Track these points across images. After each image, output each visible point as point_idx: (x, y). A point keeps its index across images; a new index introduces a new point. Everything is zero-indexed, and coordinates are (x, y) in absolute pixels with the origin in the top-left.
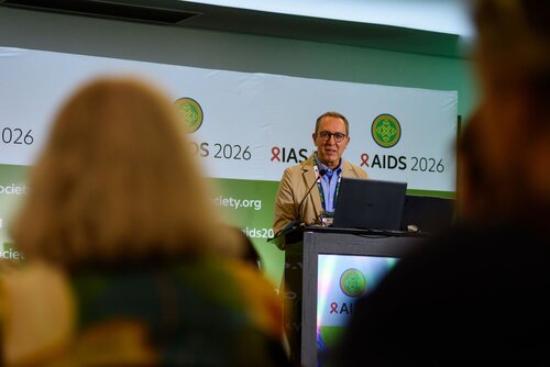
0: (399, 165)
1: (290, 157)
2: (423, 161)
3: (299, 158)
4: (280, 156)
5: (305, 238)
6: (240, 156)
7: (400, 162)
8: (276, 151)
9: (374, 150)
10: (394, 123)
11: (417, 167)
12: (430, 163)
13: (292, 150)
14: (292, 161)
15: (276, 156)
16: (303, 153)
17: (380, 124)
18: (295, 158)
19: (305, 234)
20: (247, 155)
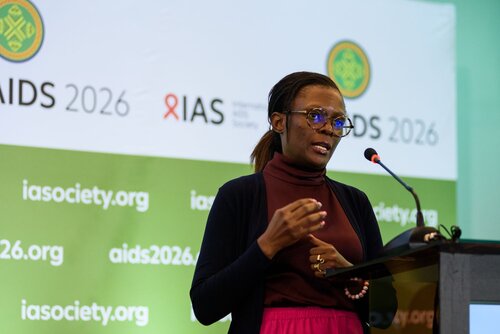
1: (195, 114)
3: (211, 115)
4: (179, 110)
6: (111, 108)
8: (171, 101)
12: (417, 128)
13: (199, 101)
14: (199, 119)
15: (171, 110)
16: (217, 106)
17: (339, 57)
18: (203, 114)
20: (122, 108)
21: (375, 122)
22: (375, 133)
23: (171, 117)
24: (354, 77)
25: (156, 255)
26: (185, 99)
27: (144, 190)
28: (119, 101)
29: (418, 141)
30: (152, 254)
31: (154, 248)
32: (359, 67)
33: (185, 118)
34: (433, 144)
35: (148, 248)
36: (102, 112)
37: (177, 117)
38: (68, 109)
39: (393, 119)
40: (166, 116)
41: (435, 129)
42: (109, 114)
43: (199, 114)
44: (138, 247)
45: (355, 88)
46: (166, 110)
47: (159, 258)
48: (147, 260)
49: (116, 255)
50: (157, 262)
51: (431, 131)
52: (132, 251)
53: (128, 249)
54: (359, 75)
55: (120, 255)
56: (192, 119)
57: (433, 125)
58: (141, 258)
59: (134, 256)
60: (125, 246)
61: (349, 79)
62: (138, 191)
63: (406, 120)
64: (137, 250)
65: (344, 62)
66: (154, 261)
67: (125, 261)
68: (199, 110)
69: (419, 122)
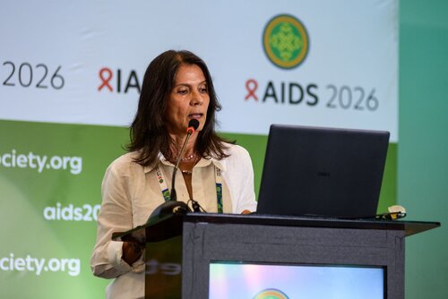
0: (307, 98)
1: (129, 85)
2: (345, 93)
4: (113, 83)
5: (185, 234)
6: (47, 82)
7: (309, 94)
8: (106, 75)
9: (267, 73)
10: (298, 28)
11: (336, 102)
15: (106, 83)
17: (276, 30)
19: (187, 226)
20: (57, 82)
21: (312, 90)
22: (312, 100)
23: (105, 88)
24: (291, 49)
25: (89, 213)
26: (119, 72)
27: (77, 156)
28: (55, 75)
29: (356, 107)
30: (84, 212)
31: (87, 206)
32: (297, 39)
33: (119, 90)
34: (373, 109)
35: (81, 207)
36: (38, 86)
37: (111, 89)
38: (5, 83)
39: (331, 86)
40: (100, 88)
41: (375, 95)
42: (45, 87)
43: (133, 86)
44: (71, 206)
45: (291, 59)
46: (100, 82)
47: (91, 215)
48: (79, 217)
49: (49, 213)
50: (90, 219)
51: (370, 98)
52: (65, 210)
53: (61, 208)
54: (297, 47)
55: (53, 213)
56: (126, 91)
57: (373, 91)
58: (74, 215)
59: (67, 214)
60: (59, 205)
61: (286, 50)
62: (71, 156)
63: (345, 88)
64: (70, 209)
65: (281, 35)
66: (87, 218)
67: (59, 218)
68: (133, 82)
69: (358, 89)
